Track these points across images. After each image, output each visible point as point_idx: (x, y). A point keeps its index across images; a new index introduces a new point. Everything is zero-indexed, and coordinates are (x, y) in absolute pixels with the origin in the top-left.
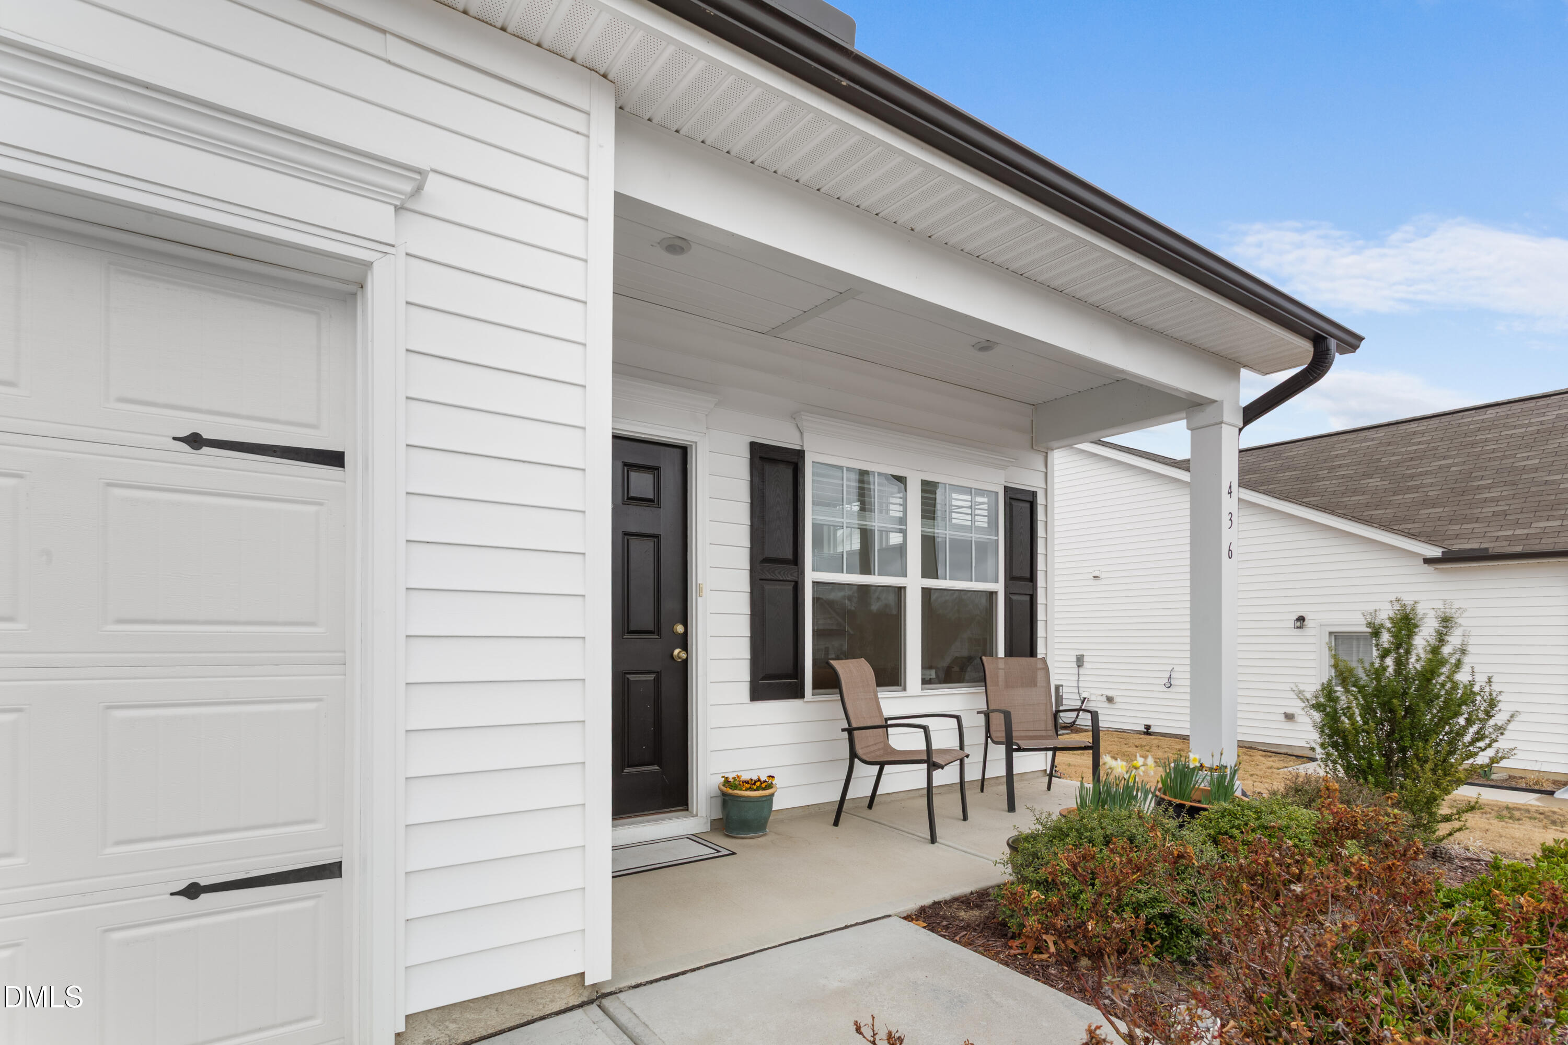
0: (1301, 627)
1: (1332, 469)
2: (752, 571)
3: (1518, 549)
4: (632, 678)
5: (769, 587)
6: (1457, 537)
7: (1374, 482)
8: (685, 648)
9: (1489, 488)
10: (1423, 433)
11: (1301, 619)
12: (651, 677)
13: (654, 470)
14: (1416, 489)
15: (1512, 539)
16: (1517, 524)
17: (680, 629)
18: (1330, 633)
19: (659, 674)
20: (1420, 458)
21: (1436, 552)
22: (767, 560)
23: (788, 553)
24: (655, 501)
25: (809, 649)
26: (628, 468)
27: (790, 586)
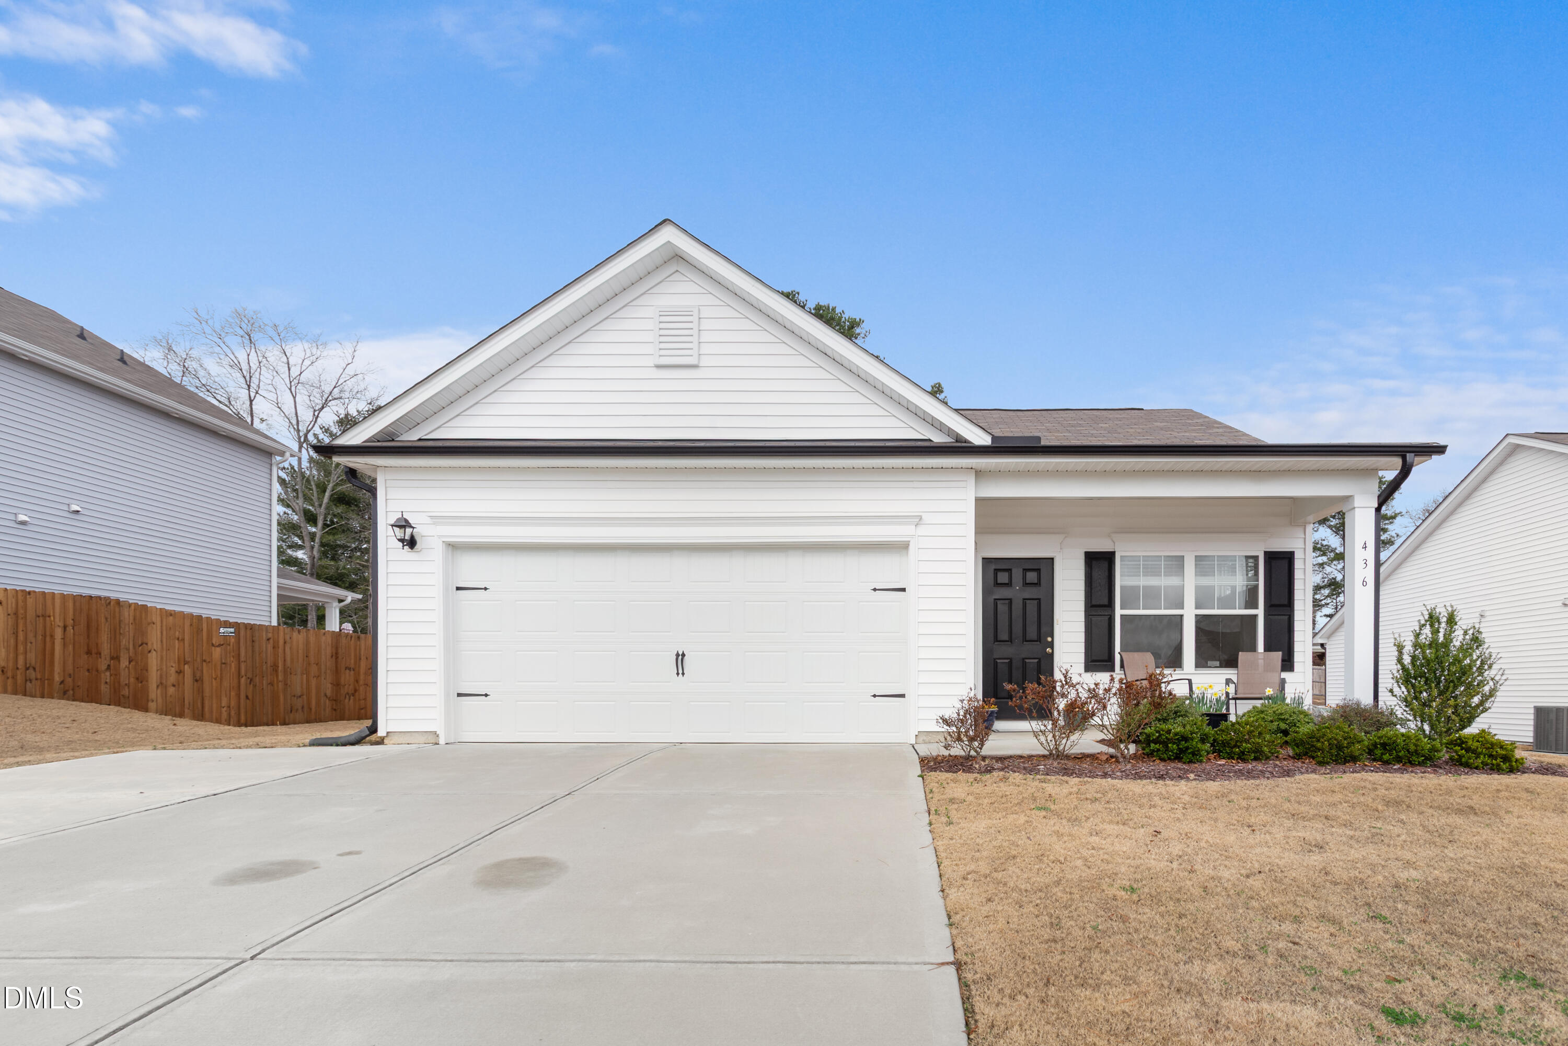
2: (1086, 611)
4: (1027, 661)
5: (1094, 619)
8: (1052, 648)
12: (1036, 661)
13: (1038, 570)
17: (1049, 639)
19: (1040, 659)
22: (1093, 606)
23: (1106, 602)
24: (1038, 584)
25: (1118, 648)
26: (1026, 570)
27: (1107, 618)
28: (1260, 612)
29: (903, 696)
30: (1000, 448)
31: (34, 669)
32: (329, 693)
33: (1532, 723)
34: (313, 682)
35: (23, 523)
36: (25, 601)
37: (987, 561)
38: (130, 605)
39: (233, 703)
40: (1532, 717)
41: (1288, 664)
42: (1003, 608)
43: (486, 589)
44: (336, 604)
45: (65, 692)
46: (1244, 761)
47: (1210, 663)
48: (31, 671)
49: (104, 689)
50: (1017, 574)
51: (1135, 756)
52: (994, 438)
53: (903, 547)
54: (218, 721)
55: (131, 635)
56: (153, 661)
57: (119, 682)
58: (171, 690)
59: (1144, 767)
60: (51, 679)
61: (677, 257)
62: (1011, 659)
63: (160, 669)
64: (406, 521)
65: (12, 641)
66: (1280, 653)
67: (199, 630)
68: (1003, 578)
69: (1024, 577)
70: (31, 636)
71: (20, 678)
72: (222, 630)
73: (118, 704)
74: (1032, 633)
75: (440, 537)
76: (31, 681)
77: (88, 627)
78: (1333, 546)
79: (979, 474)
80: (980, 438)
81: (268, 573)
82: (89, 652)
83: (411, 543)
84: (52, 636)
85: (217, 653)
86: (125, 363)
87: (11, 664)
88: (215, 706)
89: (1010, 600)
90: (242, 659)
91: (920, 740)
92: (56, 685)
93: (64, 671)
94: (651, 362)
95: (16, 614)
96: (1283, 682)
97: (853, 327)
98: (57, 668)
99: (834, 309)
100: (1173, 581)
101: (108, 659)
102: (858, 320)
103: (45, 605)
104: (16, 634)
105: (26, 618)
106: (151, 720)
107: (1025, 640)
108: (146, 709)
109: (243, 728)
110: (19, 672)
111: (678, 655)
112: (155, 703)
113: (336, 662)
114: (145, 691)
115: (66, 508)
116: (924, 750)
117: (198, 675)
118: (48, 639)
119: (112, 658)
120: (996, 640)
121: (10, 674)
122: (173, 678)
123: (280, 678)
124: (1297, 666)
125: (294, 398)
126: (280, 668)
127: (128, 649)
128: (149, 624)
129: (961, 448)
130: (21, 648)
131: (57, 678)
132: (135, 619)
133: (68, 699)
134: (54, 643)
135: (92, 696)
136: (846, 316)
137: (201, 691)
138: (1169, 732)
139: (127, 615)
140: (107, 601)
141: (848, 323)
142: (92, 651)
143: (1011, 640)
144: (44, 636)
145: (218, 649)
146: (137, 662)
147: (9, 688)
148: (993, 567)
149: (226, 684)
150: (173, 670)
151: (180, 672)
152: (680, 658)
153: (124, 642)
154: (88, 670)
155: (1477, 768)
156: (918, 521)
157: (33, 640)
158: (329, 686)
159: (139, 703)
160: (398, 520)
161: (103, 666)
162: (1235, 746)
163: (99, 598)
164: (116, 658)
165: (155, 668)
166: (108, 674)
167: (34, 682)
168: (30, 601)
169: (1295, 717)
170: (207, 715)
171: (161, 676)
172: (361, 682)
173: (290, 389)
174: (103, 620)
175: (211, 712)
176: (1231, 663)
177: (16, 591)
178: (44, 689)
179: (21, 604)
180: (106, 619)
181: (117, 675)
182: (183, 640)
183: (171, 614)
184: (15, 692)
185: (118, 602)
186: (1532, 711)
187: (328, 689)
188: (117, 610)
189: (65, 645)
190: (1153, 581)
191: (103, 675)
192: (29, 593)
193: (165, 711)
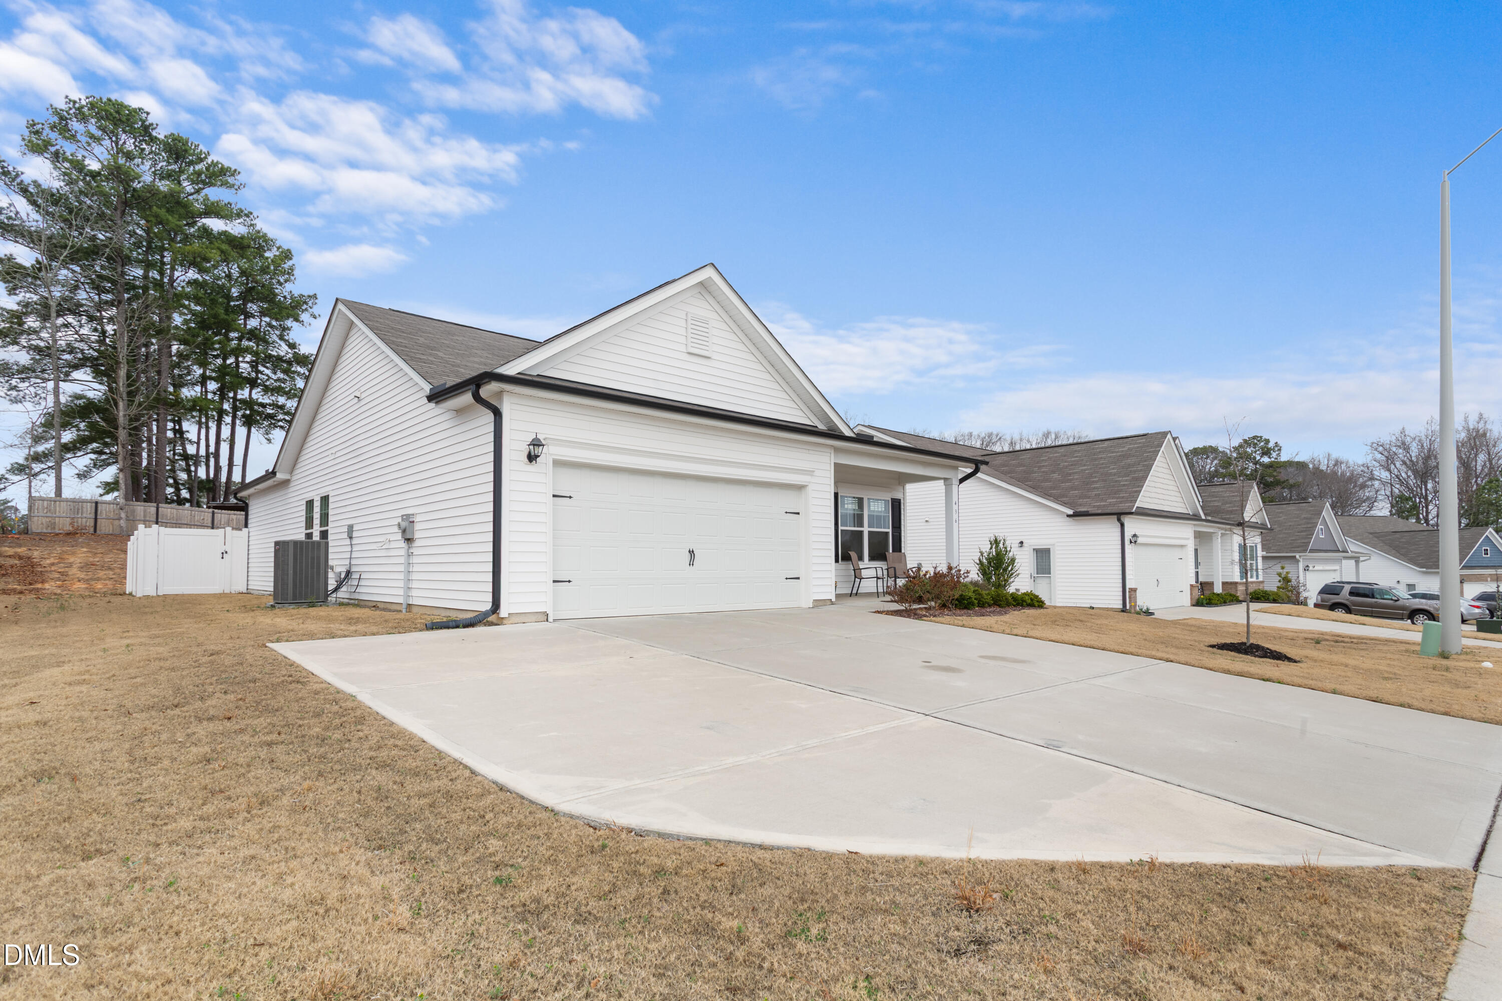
0: (1021, 546)
1: (1040, 467)
3: (1100, 511)
6: (1081, 505)
7: (1055, 476)
9: (1096, 482)
10: (1079, 451)
11: (1022, 543)
14: (1070, 480)
15: (1099, 507)
16: (1102, 500)
18: (1034, 550)
20: (1075, 465)
21: (1071, 512)
25: (840, 549)
28: (890, 530)
29: (798, 578)
43: (570, 497)
64: (539, 440)
75: (551, 453)
79: (834, 449)
83: (534, 459)
94: (685, 349)
100: (859, 512)
111: (690, 552)
129: (839, 436)
152: (692, 554)
156: (810, 473)
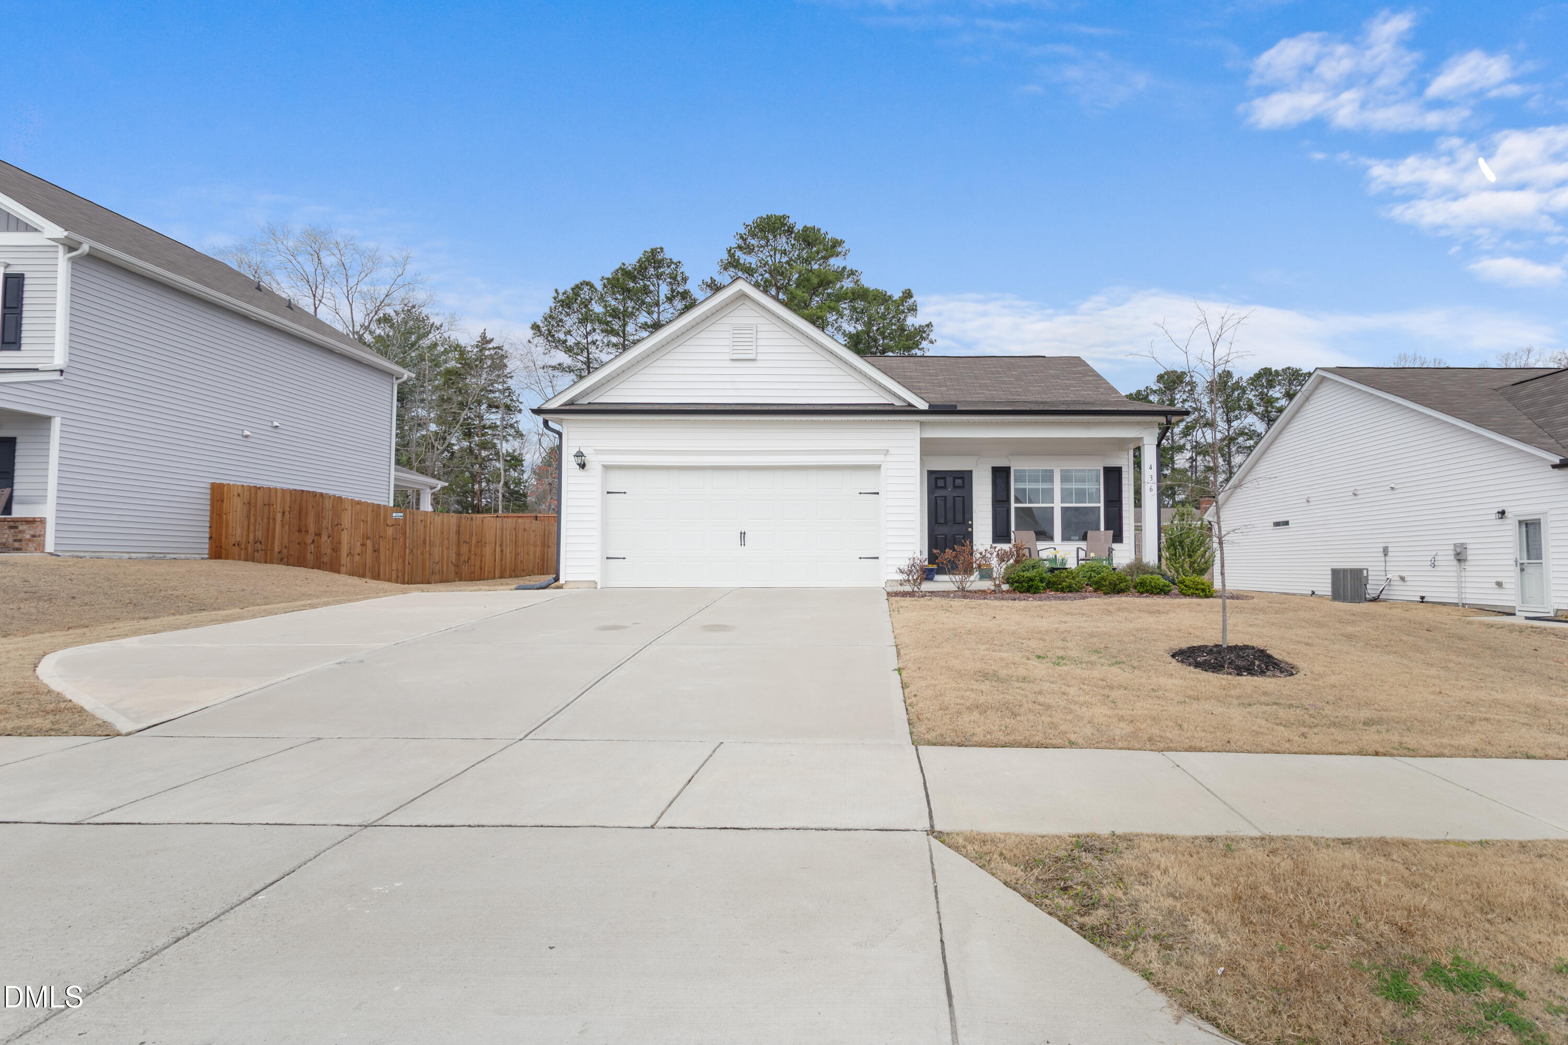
0: (1502, 518)
2: (993, 505)
5: (998, 509)
8: (972, 528)
11: (1502, 513)
12: (962, 536)
13: (962, 478)
17: (970, 522)
18: (1520, 522)
19: (964, 535)
21: (1557, 460)
22: (997, 501)
23: (1005, 499)
24: (963, 487)
25: (1013, 528)
26: (955, 478)
27: (1005, 509)
28: (1101, 505)
29: (877, 558)
30: (934, 410)
31: (261, 543)
32: (454, 561)
33: (1330, 581)
34: (445, 551)
35: (247, 436)
36: (256, 494)
37: (930, 473)
38: (330, 497)
39: (400, 567)
40: (1330, 577)
41: (1118, 537)
42: (940, 502)
43: (624, 493)
44: (428, 490)
45: (282, 560)
46: (1064, 592)
47: (1072, 538)
48: (258, 544)
49: (310, 557)
50: (949, 480)
51: (1007, 592)
52: (930, 406)
53: (878, 467)
54: (389, 580)
55: (330, 518)
56: (345, 537)
57: (320, 552)
58: (357, 558)
59: (1013, 595)
60: (272, 550)
61: (743, 296)
62: (946, 535)
63: (349, 543)
64: (582, 453)
65: (246, 524)
66: (1112, 531)
67: (378, 514)
68: (941, 483)
69: (954, 482)
70: (259, 519)
71: (250, 549)
72: (394, 514)
73: (319, 568)
74: (959, 517)
75: (599, 462)
76: (258, 551)
77: (300, 512)
78: (1259, 431)
79: (922, 424)
80: (922, 405)
81: (388, 468)
82: (300, 531)
83: (583, 466)
84: (274, 519)
85: (390, 531)
86: (291, 309)
87: (244, 539)
88: (387, 569)
89: (945, 497)
90: (407, 535)
91: (888, 585)
92: (276, 554)
93: (282, 544)
94: (727, 357)
95: (249, 503)
96: (1111, 550)
97: (835, 246)
98: (277, 543)
99: (819, 230)
100: (1047, 486)
101: (313, 535)
102: (839, 240)
103: (270, 496)
104: (248, 517)
105: (256, 506)
106: (343, 579)
107: (955, 523)
108: (339, 572)
109: (406, 586)
110: (249, 545)
111: (741, 533)
112: (345, 568)
113: (459, 538)
114: (338, 558)
115: (270, 424)
116: (889, 589)
117: (376, 547)
118: (271, 521)
119: (316, 535)
120: (937, 523)
121: (243, 546)
122: (358, 549)
123: (427, 549)
124: (1125, 540)
125: (351, 305)
126: (427, 542)
127: (328, 528)
128: (343, 510)
129: (910, 410)
130: (252, 528)
131: (277, 549)
132: (333, 507)
133: (284, 564)
134: (275, 524)
135: (301, 562)
136: (829, 236)
137: (378, 559)
138: (1023, 577)
139: (328, 504)
140: (315, 494)
141: (830, 243)
142: (302, 530)
143: (946, 523)
144: (269, 519)
145: (391, 528)
146: (333, 538)
147: (242, 557)
148: (934, 476)
149: (396, 553)
150: (359, 544)
151: (363, 545)
152: (743, 535)
153: (325, 523)
154: (299, 544)
155: (1188, 595)
156: (887, 452)
157: (261, 522)
158: (454, 555)
159: (334, 568)
160: (578, 452)
161: (309, 541)
162: (1060, 584)
163: (309, 492)
164: (319, 535)
165: (346, 542)
166: (313, 546)
167: (260, 552)
168: (260, 493)
169: (1100, 569)
170: (382, 576)
171: (350, 548)
172: (473, 552)
173: (348, 297)
174: (311, 507)
175: (385, 574)
176: (1084, 538)
177: (250, 487)
178: (267, 556)
179: (253, 495)
180: (313, 507)
181: (318, 547)
182: (367, 522)
183: (359, 503)
184: (246, 560)
185: (322, 494)
186: (1330, 573)
187: (453, 557)
188: (321, 500)
189: (283, 526)
190: (1034, 486)
191: (309, 547)
192: (259, 488)
193: (352, 573)
